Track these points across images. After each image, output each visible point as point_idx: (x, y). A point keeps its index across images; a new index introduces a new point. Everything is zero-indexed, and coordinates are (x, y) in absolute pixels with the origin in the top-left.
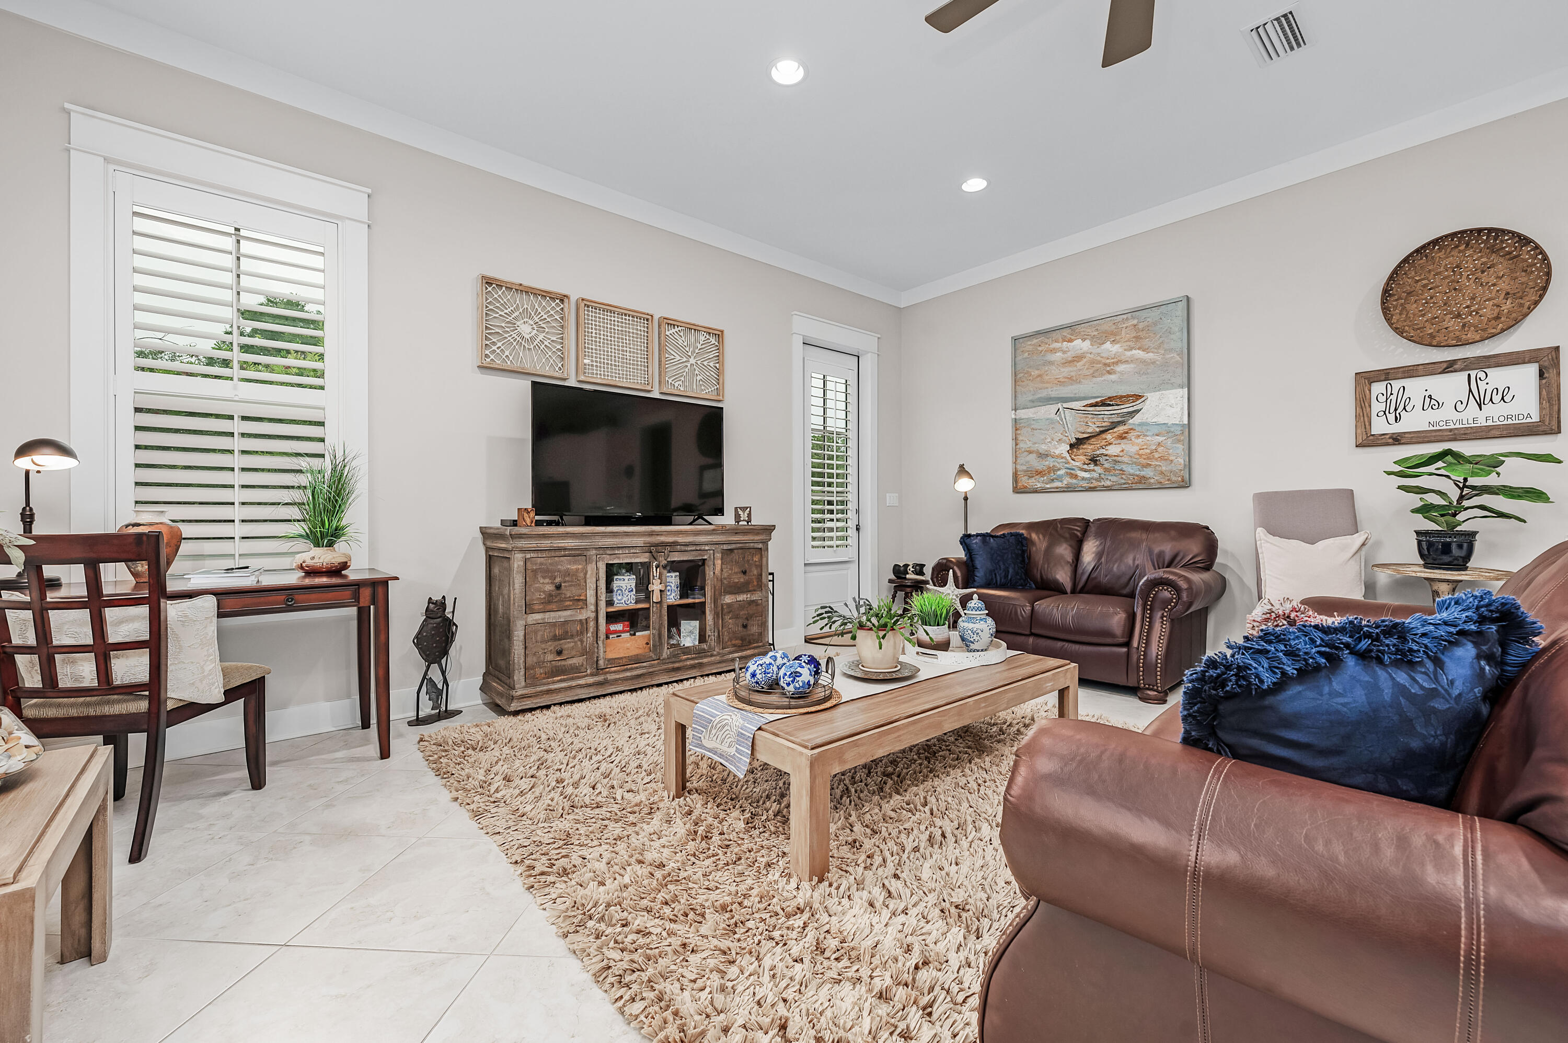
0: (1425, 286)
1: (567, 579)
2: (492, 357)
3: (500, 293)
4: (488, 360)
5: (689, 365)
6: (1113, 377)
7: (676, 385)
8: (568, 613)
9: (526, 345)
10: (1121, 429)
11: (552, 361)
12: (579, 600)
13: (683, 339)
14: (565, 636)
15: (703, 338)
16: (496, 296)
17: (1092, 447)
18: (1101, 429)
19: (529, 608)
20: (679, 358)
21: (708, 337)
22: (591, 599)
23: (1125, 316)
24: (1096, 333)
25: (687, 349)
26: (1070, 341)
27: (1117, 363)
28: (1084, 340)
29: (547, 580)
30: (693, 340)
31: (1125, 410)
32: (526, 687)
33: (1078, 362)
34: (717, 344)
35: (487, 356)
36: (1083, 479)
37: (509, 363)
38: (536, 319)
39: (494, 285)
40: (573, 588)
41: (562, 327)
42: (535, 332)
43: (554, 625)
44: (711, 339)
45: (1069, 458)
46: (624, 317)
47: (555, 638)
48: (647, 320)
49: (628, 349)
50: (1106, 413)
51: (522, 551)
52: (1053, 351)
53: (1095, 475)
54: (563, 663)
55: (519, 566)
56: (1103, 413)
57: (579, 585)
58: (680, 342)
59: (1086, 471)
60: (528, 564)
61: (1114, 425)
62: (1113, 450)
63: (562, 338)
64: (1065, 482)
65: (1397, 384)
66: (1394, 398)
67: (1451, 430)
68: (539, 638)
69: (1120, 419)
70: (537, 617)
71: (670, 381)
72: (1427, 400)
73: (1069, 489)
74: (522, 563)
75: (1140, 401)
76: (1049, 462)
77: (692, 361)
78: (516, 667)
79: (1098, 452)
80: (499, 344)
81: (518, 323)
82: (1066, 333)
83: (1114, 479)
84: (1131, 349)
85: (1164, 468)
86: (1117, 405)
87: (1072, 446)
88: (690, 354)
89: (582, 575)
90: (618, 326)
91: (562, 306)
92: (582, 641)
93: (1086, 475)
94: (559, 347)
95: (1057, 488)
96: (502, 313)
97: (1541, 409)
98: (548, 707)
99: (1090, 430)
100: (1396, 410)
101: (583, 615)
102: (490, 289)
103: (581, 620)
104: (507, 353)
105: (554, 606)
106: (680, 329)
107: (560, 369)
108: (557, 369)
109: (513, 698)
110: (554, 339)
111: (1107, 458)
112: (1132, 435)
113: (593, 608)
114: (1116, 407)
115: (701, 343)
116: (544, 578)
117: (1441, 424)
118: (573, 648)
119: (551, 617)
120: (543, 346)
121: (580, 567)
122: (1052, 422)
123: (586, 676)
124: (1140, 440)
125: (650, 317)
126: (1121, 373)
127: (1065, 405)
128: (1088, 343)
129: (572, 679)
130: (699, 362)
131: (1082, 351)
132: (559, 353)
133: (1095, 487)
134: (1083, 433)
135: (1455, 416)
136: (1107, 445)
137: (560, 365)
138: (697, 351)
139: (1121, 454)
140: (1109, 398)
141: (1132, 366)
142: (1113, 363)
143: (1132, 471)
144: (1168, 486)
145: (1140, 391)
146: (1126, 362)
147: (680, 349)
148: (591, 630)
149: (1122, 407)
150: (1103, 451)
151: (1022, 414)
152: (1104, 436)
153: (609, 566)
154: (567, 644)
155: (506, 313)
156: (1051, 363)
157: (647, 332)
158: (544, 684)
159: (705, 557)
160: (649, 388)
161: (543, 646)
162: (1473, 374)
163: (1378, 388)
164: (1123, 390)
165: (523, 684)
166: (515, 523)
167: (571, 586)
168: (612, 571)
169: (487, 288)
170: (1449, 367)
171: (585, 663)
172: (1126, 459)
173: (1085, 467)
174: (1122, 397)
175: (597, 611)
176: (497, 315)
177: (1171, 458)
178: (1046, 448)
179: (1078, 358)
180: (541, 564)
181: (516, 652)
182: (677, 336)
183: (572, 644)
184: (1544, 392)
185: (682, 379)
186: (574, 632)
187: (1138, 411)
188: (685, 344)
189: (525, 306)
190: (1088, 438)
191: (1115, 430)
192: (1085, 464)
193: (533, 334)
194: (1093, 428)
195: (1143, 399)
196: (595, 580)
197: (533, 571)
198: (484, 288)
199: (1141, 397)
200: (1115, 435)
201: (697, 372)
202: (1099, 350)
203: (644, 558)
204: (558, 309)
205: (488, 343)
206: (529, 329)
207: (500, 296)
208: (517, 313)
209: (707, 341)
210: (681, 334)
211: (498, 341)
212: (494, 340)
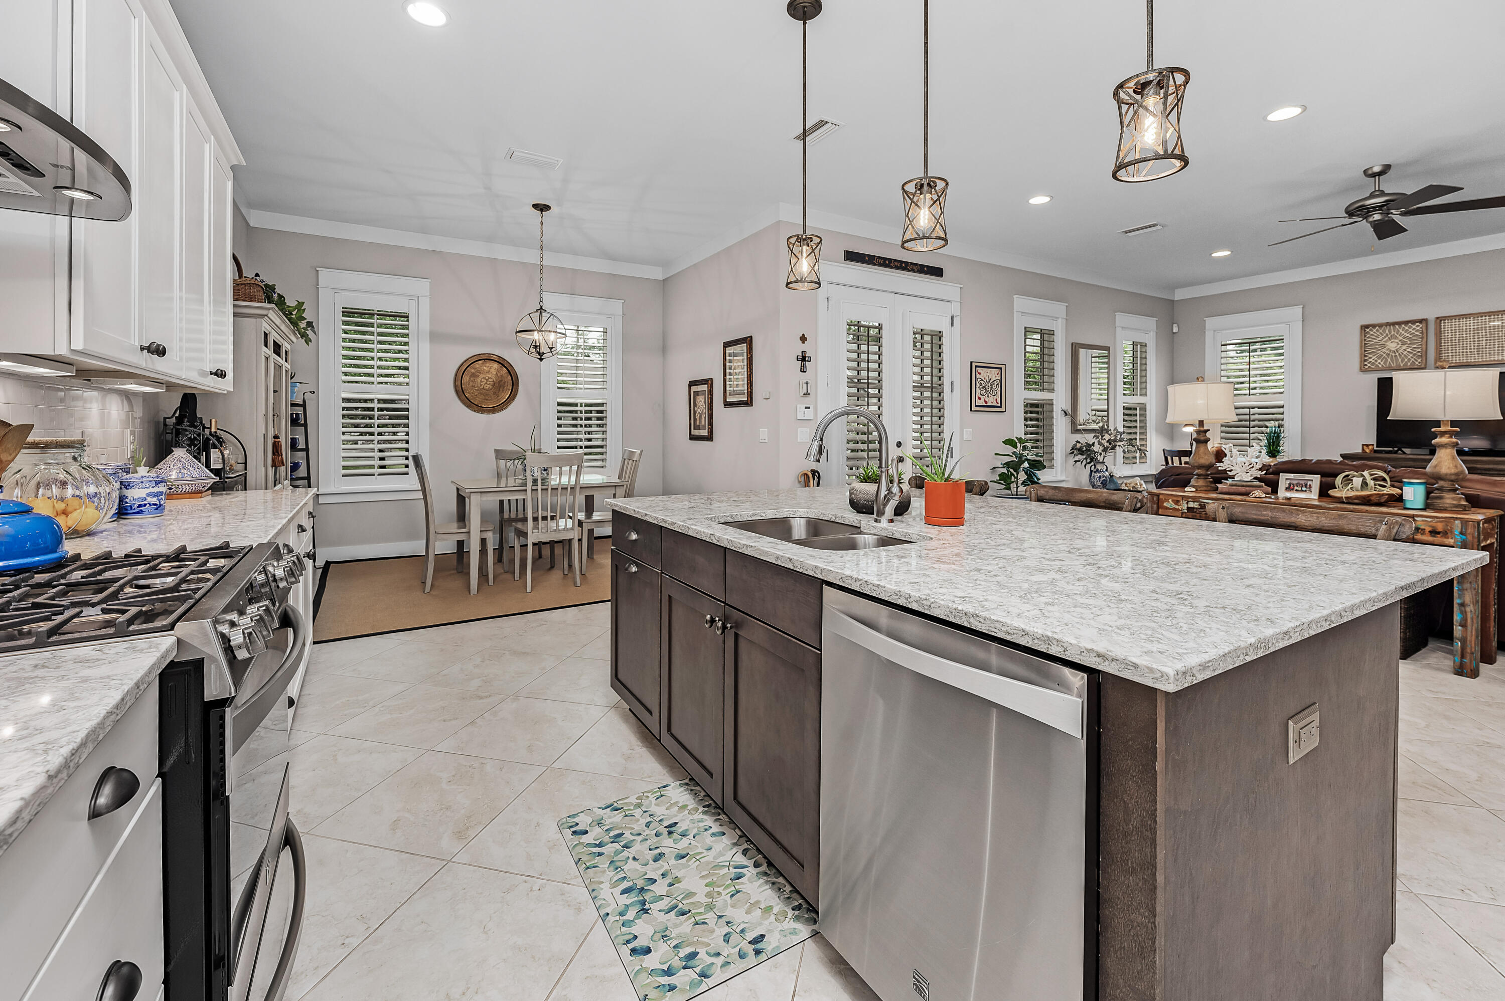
2: (1369, 365)
3: (1375, 331)
4: (1366, 367)
9: (1393, 354)
16: (1372, 333)
35: (1366, 365)
37: (1380, 366)
38: (1401, 338)
39: (1371, 328)
41: (1423, 337)
46: (1480, 319)
63: (1422, 344)
80: (1374, 358)
81: (1387, 343)
90: (1474, 326)
91: (1421, 326)
94: (1419, 350)
96: (1376, 341)
102: (1368, 330)
104: (1379, 361)
107: (1419, 363)
108: (1417, 363)
110: (1414, 346)
120: (1406, 352)
132: (1419, 354)
137: (1419, 360)
155: (1380, 340)
169: (1365, 331)
176: (1372, 343)
189: (1393, 333)
193: (1398, 347)
198: (1363, 331)
204: (1418, 328)
205: (1366, 358)
206: (1396, 345)
207: (1374, 332)
208: (1387, 338)
211: (1373, 356)
212: (1370, 356)
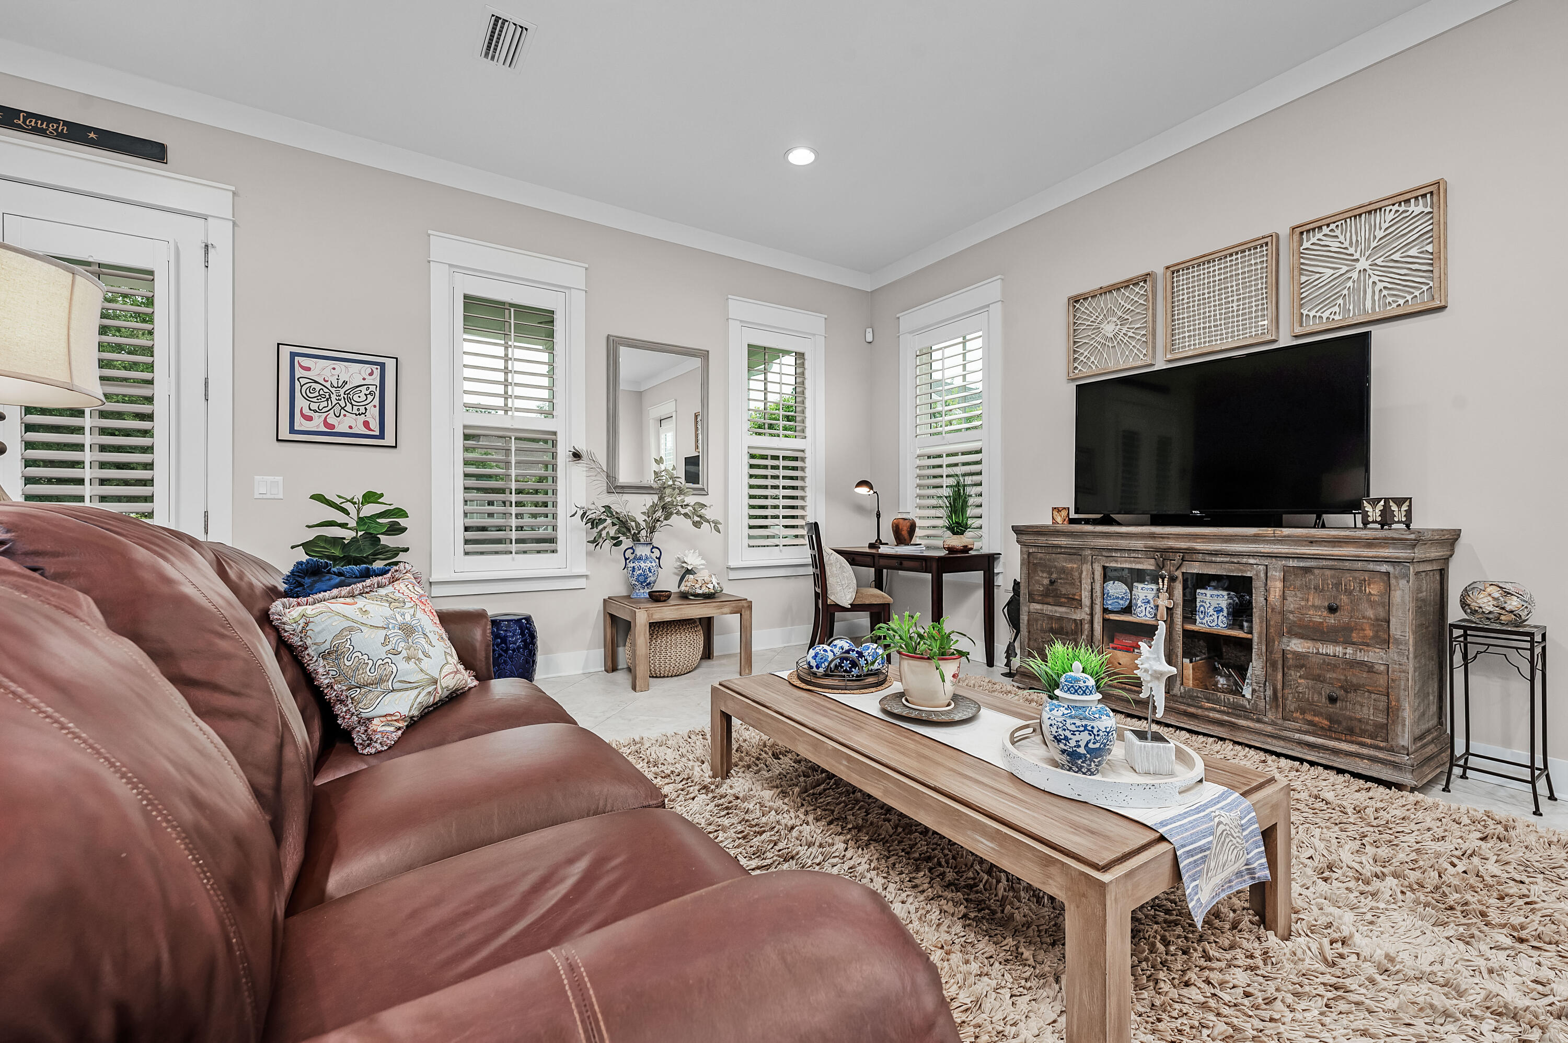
1: (1062, 576)
2: (1081, 367)
4: (1076, 372)
5: (1355, 275)
7: (1326, 315)
8: (1063, 609)
9: (1110, 344)
11: (1135, 351)
12: (1074, 599)
13: (1342, 238)
15: (1390, 217)
16: (1083, 310)
19: (1032, 600)
20: (1332, 272)
21: (1402, 209)
22: (1086, 601)
25: (1351, 251)
29: (1045, 575)
30: (1366, 230)
34: (1426, 211)
35: (1076, 368)
37: (1094, 367)
38: (1120, 313)
39: (1080, 301)
40: (1067, 586)
41: (1149, 309)
43: (1051, 618)
44: (1411, 209)
46: (1228, 259)
47: (1052, 631)
48: (1267, 244)
51: (1025, 545)
55: (1024, 559)
57: (1074, 584)
58: (1336, 245)
60: (1031, 557)
63: (1148, 321)
68: (1040, 627)
70: (1038, 606)
71: (1312, 314)
74: (1026, 557)
77: (1362, 265)
78: (1023, 647)
80: (1086, 353)
81: (1102, 326)
89: (1076, 574)
90: (1220, 274)
91: (1146, 287)
94: (1145, 332)
96: (1089, 323)
101: (1078, 615)
102: (1077, 306)
103: (1075, 620)
104: (1093, 359)
105: (1050, 600)
106: (1333, 226)
107: (1145, 355)
108: (1141, 357)
110: (1139, 326)
113: (1087, 610)
115: (1385, 226)
116: (1043, 572)
119: (1049, 609)
120: (1127, 338)
121: (1075, 566)
125: (1272, 238)
130: (1379, 261)
132: (1146, 339)
137: (1144, 352)
138: (1372, 245)
147: (1337, 258)
148: (1086, 633)
153: (1105, 569)
155: (1092, 322)
157: (1267, 261)
159: (1249, 574)
160: (1271, 333)
161: (1043, 635)
167: (1065, 583)
168: (1110, 576)
169: (1074, 307)
175: (1092, 615)
176: (1084, 327)
180: (1041, 559)
181: (1023, 634)
182: (1330, 240)
185: (1340, 301)
186: (1069, 630)
188: (1347, 244)
189: (1109, 306)
193: (1116, 330)
196: (1090, 580)
197: (1034, 564)
198: (1071, 308)
201: (1374, 279)
203: (1148, 565)
204: (1142, 292)
205: (1076, 356)
206: (1112, 327)
207: (1086, 308)
208: (1102, 316)
209: (1401, 218)
210: (1338, 232)
211: (1085, 351)
212: (1082, 351)
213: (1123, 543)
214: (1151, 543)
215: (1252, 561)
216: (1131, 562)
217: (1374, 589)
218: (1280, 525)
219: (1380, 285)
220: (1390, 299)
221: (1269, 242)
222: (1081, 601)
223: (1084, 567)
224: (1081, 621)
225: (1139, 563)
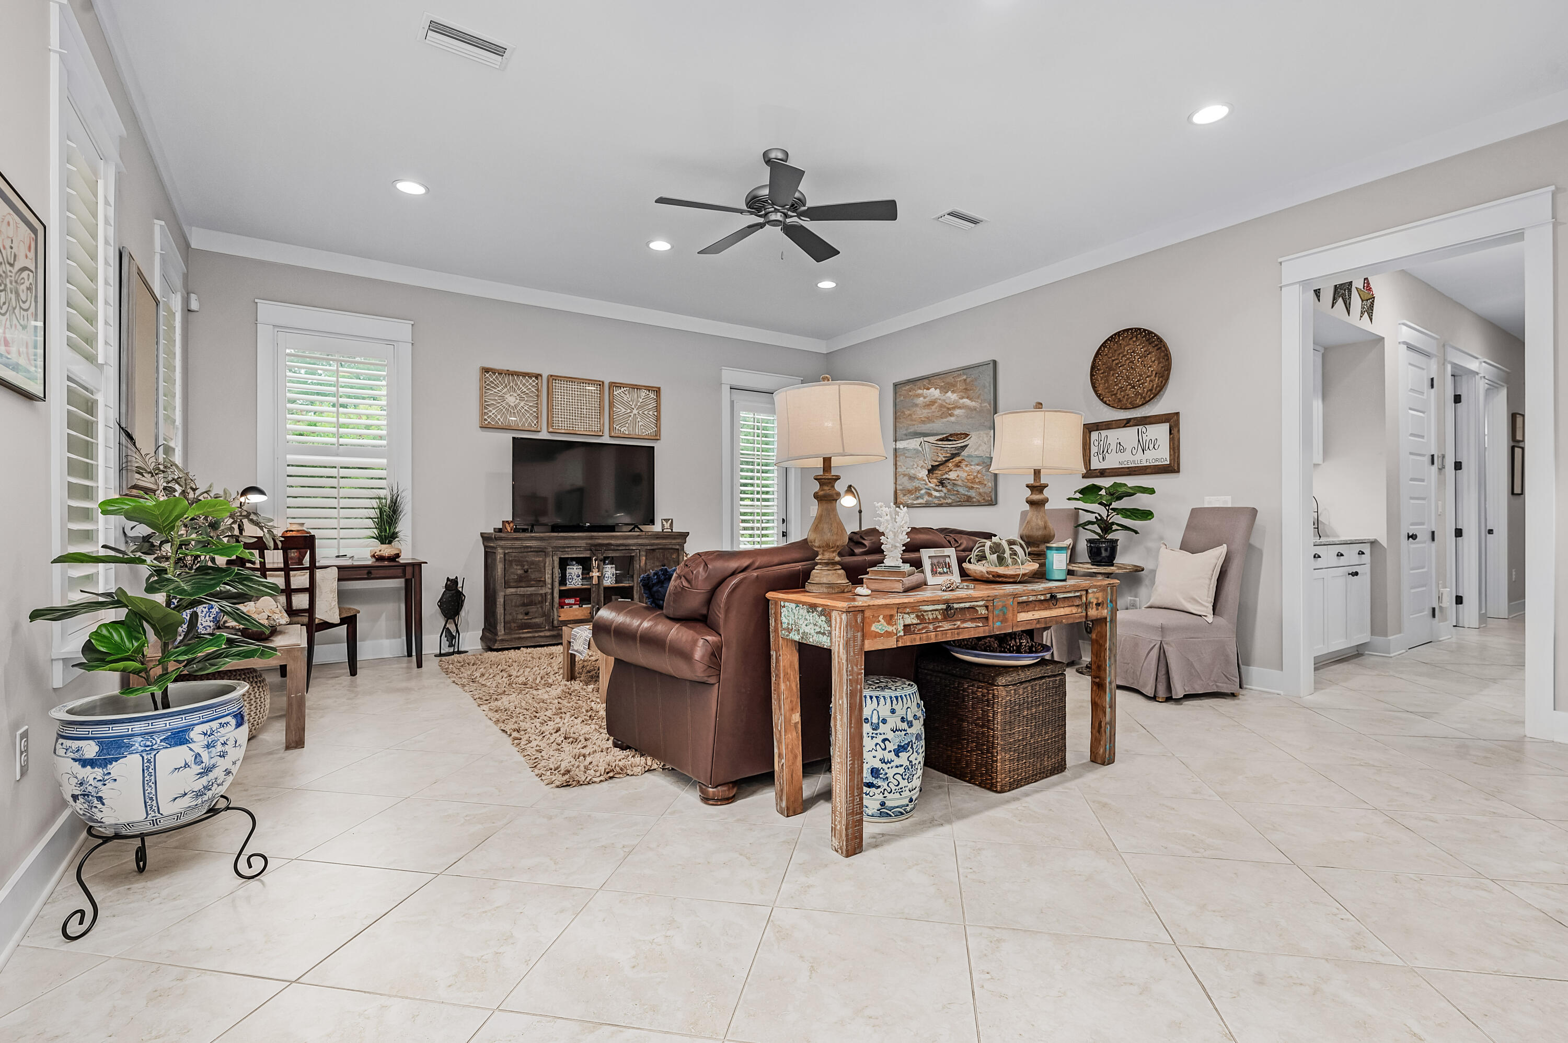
0: (1117, 364)
1: (532, 567)
2: (489, 420)
3: (494, 377)
4: (486, 422)
5: (632, 415)
6: (953, 419)
7: (622, 430)
8: (533, 589)
9: (512, 411)
10: (957, 459)
11: (529, 420)
12: (541, 581)
13: (628, 396)
14: (531, 603)
15: (644, 394)
16: (491, 380)
17: (940, 472)
18: (946, 459)
19: (507, 585)
20: (624, 410)
21: (648, 393)
22: (549, 581)
23: (959, 373)
24: (943, 384)
25: (631, 403)
26: (928, 389)
27: (954, 408)
28: (936, 389)
29: (519, 567)
30: (635, 396)
31: (959, 445)
32: (505, 634)
33: (933, 405)
34: (655, 397)
35: (486, 420)
36: (936, 497)
37: (500, 423)
38: (519, 392)
39: (490, 373)
40: (536, 573)
41: (537, 396)
42: (518, 401)
43: (523, 596)
44: (650, 394)
45: (927, 481)
46: (582, 385)
47: (524, 605)
48: (600, 385)
49: (585, 407)
50: (949, 446)
51: (503, 547)
52: (919, 396)
53: (943, 494)
54: (529, 621)
55: (500, 558)
56: (946, 446)
57: (540, 571)
58: (625, 398)
59: (937, 491)
60: (506, 556)
61: (954, 456)
62: (952, 475)
63: (537, 404)
64: (925, 500)
65: (1104, 433)
66: (1102, 443)
67: (1128, 468)
68: (513, 604)
69: (957, 452)
70: (513, 590)
71: (617, 428)
72: (1118, 445)
73: (927, 505)
74: (502, 556)
75: (968, 438)
76: (916, 484)
77: (635, 411)
78: (499, 621)
79: (944, 477)
80: (494, 411)
81: (506, 396)
82: (926, 382)
83: (953, 497)
84: (962, 398)
85: (981, 490)
86: (955, 441)
87: (929, 471)
88: (633, 407)
89: (542, 564)
90: (577, 391)
91: (537, 381)
92: (542, 607)
93: (937, 494)
94: (535, 410)
95: (920, 504)
96: (496, 391)
97: (1170, 455)
98: (519, 648)
99: (939, 459)
100: (1103, 452)
101: (543, 591)
102: (487, 375)
103: (541, 594)
104: (499, 417)
105: (523, 584)
106: (625, 389)
107: (535, 425)
108: (533, 425)
109: (496, 641)
110: (531, 404)
111: (949, 481)
112: (963, 465)
113: (550, 586)
114: (954, 442)
115: (642, 398)
116: (517, 565)
117: (1125, 463)
118: (536, 612)
119: (521, 591)
120: (524, 410)
121: (541, 559)
122: (917, 451)
123: (546, 630)
124: (967, 469)
125: (601, 383)
126: (957, 416)
127: (926, 439)
128: (938, 391)
129: (536, 632)
130: (640, 412)
131: (934, 398)
132: (535, 414)
133: (942, 504)
134: (936, 461)
135: (1132, 458)
136: (949, 472)
137: (535, 422)
138: (639, 404)
139: (957, 479)
140: (951, 435)
141: (963, 411)
142: (953, 408)
143: (963, 492)
144: (983, 504)
145: (968, 430)
146: (960, 408)
147: (626, 405)
148: (549, 601)
149: (958, 442)
150: (947, 476)
151: (901, 445)
152: (947, 464)
153: (561, 559)
154: (533, 609)
155: (498, 390)
156: (916, 405)
157: (600, 394)
158: (517, 634)
159: (633, 554)
160: (601, 434)
161: (516, 609)
162: (1140, 428)
163: (1094, 435)
164: (958, 429)
165: (503, 632)
166: (500, 530)
167: (534, 571)
168: (564, 564)
169: (485, 375)
170: (1127, 423)
171: (544, 622)
172: (959, 483)
173: (937, 488)
174: (957, 435)
175: (552, 589)
176: (492, 392)
177: (986, 483)
178: (913, 472)
179: (933, 403)
180: (515, 557)
181: (499, 612)
182: (623, 395)
183: (536, 609)
184: (1171, 444)
185: (627, 425)
186: (537, 601)
187: (966, 446)
188: (630, 400)
189: (511, 384)
190: (938, 466)
191: (954, 460)
192: (936, 486)
193: (516, 403)
194: (941, 458)
195: (969, 437)
196: (551, 568)
197: (509, 561)
198: (483, 375)
199: (968, 435)
200: (954, 464)
201: (639, 419)
202: (943, 398)
203: (586, 554)
204: (534, 384)
205: (486, 411)
206: (514, 399)
207: (494, 379)
208: (506, 390)
209: (647, 396)
210: (626, 393)
211: (494, 409)
212: (490, 409)
213: (573, 543)
214: (589, 541)
215: (634, 548)
216: (577, 554)
217: (674, 556)
218: (614, 531)
219: (640, 424)
220: (643, 431)
221: (601, 384)
222: (545, 581)
223: (547, 560)
224: (545, 594)
225: (582, 554)
